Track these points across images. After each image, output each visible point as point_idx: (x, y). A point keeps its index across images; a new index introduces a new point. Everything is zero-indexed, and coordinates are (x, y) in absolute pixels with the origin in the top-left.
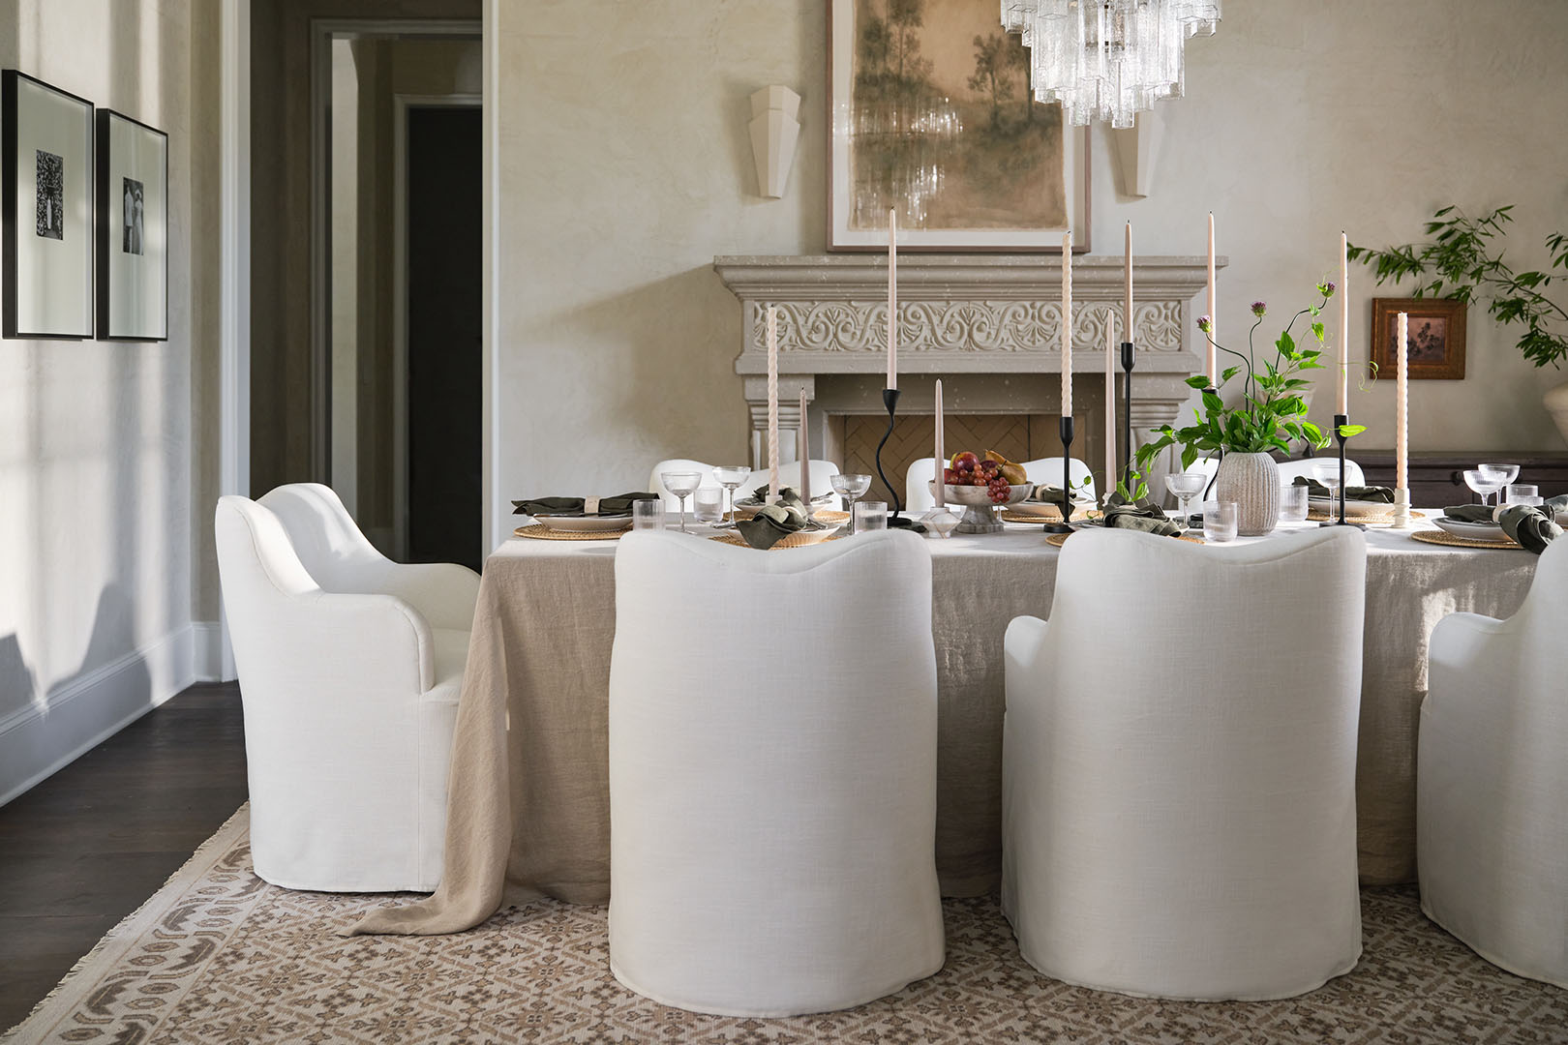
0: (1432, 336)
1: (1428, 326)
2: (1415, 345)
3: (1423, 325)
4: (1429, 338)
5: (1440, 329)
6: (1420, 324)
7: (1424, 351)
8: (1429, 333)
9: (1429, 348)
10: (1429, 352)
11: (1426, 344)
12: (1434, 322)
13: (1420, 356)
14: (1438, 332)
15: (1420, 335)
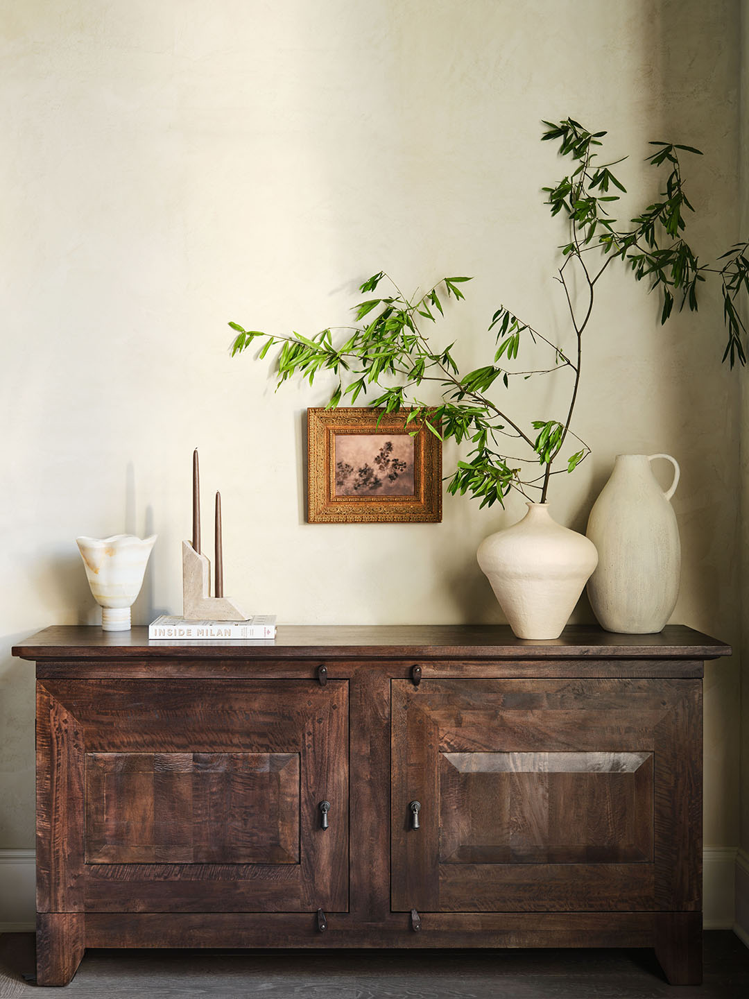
0: (396, 460)
1: (389, 446)
2: (371, 475)
3: (382, 445)
4: (391, 463)
5: (408, 450)
6: (376, 444)
7: (384, 482)
8: (391, 457)
9: (391, 477)
10: (392, 485)
11: (388, 471)
12: (395, 440)
13: (380, 490)
14: (403, 455)
15: (377, 460)
